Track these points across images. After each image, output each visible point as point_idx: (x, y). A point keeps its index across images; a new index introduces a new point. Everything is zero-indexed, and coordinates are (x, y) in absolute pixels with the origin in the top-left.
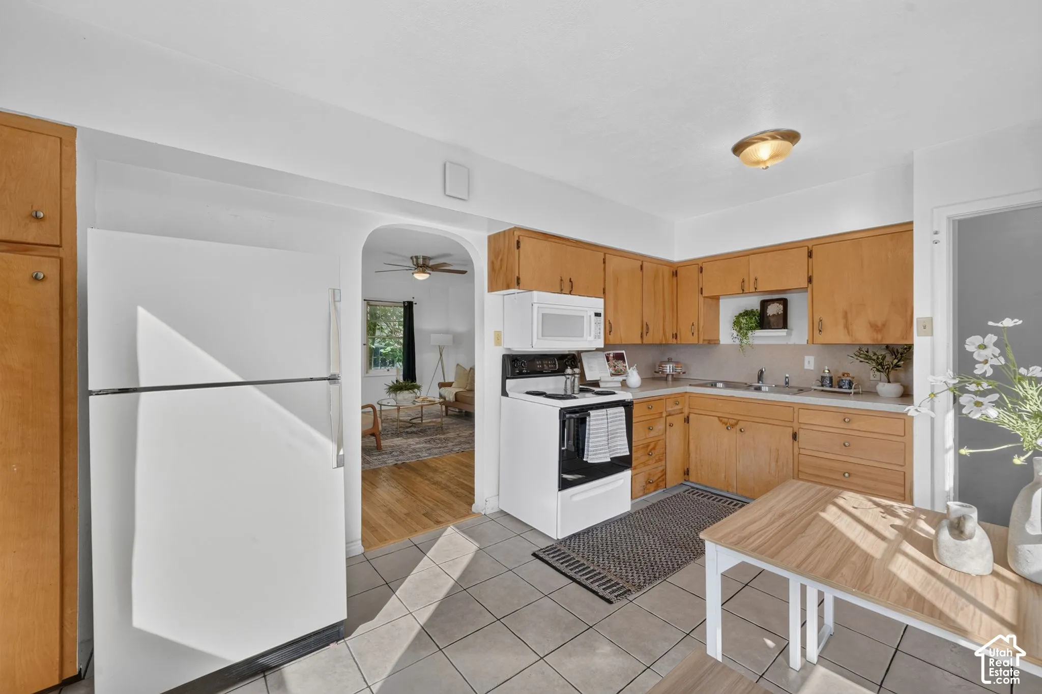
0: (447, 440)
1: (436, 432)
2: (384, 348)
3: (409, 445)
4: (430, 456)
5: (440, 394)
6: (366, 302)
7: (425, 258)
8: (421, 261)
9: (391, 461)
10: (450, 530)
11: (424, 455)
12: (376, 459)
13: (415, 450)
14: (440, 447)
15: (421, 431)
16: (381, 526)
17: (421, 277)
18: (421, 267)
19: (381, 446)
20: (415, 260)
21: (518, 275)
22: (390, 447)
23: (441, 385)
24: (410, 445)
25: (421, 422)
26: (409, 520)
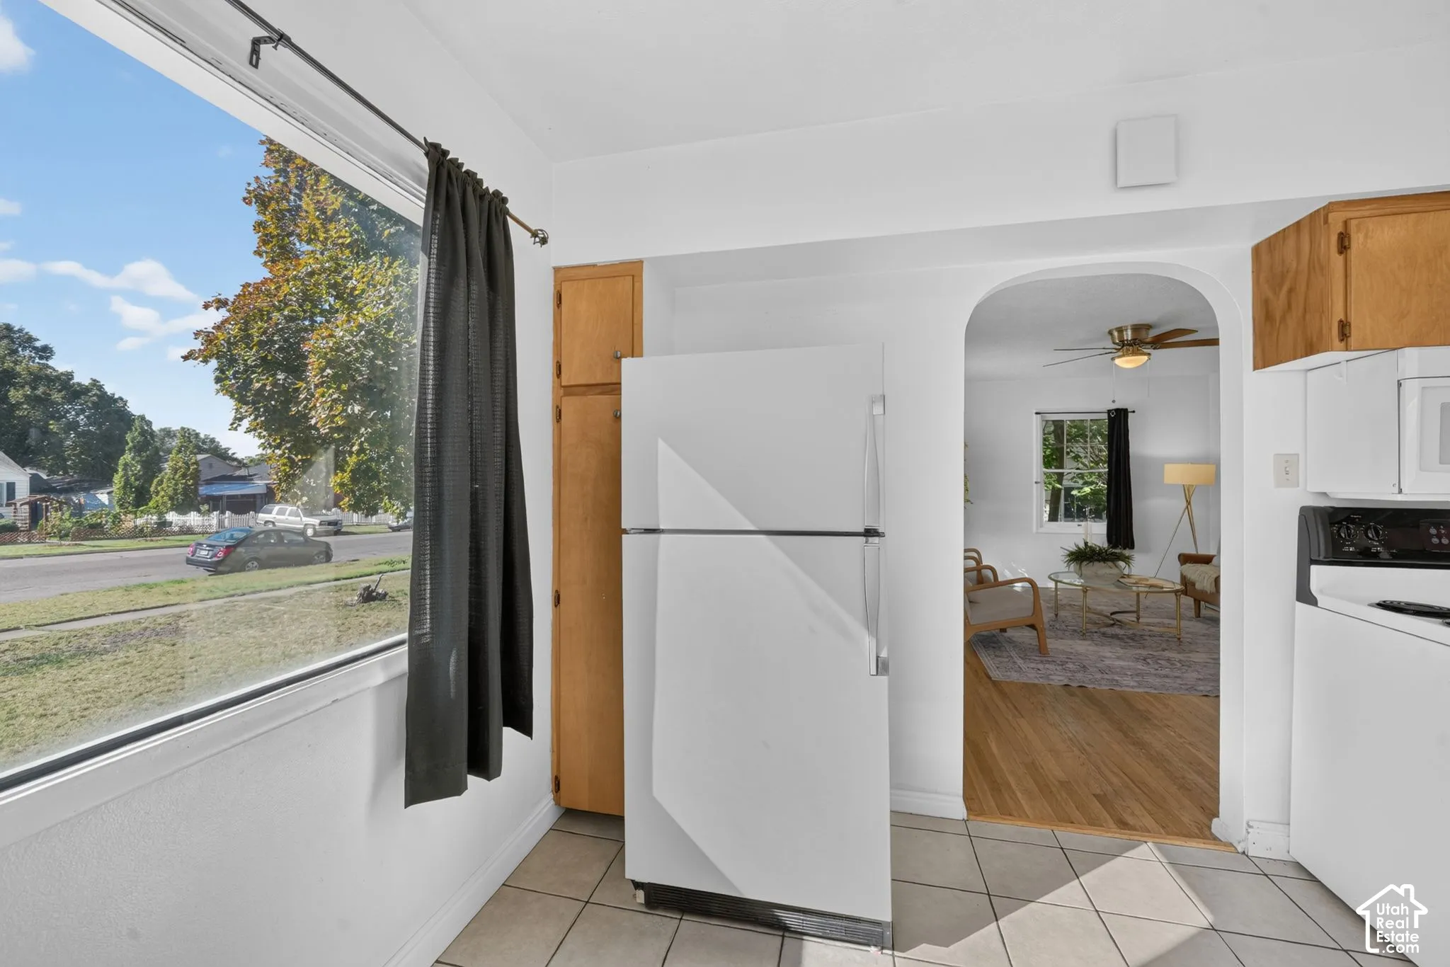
0: (1187, 665)
1: (1164, 646)
2: (1079, 489)
3: (1102, 658)
4: (1139, 687)
5: (1182, 575)
6: (1038, 416)
7: (1137, 328)
8: (1128, 335)
9: (1059, 678)
10: (1147, 851)
11: (1128, 684)
12: (1033, 668)
13: (1110, 669)
14: (1167, 676)
15: (1133, 638)
16: (1009, 786)
17: (1127, 363)
18: (1130, 345)
19: (1047, 648)
20: (1116, 334)
21: (1342, 317)
22: (1064, 652)
23: (1185, 559)
24: (1105, 657)
25: (1135, 619)
26: (1064, 795)
